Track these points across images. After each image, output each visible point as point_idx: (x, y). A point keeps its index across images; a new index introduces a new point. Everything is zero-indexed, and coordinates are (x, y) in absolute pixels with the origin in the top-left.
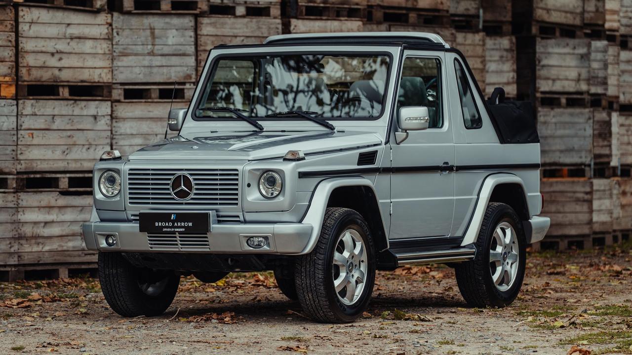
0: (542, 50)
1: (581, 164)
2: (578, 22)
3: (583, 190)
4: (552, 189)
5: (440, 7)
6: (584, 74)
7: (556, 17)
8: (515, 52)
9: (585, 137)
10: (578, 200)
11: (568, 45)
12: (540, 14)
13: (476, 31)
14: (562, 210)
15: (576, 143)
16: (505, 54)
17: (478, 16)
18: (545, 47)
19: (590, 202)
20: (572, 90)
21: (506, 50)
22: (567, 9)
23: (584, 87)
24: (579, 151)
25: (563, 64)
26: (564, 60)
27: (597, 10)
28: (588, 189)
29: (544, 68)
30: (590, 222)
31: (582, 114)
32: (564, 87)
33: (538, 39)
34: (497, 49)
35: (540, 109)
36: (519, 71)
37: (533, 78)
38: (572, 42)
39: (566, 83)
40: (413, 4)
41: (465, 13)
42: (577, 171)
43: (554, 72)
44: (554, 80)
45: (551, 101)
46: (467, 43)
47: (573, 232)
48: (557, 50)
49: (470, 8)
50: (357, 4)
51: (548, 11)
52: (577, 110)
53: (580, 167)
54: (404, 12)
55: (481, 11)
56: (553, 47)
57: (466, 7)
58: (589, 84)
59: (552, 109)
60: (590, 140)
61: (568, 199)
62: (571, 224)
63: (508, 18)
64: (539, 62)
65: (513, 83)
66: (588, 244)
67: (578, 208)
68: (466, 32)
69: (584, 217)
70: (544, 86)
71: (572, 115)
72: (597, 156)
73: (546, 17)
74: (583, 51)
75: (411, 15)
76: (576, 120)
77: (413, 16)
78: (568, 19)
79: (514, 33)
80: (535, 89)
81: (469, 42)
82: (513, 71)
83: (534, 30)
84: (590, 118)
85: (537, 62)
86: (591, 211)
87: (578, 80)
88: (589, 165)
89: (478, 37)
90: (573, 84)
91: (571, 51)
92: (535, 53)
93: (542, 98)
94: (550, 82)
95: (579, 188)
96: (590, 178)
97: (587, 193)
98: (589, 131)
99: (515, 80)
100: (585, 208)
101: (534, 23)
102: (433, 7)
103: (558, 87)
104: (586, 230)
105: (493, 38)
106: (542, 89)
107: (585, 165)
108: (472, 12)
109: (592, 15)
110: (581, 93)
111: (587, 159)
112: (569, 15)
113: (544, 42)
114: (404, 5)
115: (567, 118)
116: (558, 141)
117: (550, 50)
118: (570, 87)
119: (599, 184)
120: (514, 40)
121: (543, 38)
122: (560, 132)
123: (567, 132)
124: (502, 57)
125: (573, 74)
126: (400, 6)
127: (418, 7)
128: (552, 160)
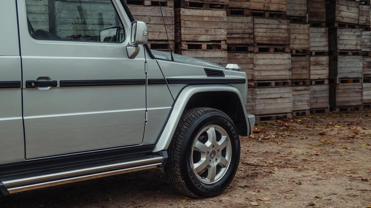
0: (340, 33)
1: (358, 78)
2: (356, 22)
3: (358, 88)
4: (344, 88)
5: (282, 10)
6: (359, 43)
7: (346, 20)
8: (328, 34)
9: (359, 67)
10: (356, 92)
11: (351, 31)
12: (338, 18)
13: (306, 23)
14: (349, 95)
15: (355, 69)
16: (323, 34)
17: (306, 17)
18: (341, 32)
19: (362, 92)
20: (353, 49)
21: (323, 33)
22: (351, 17)
23: (359, 48)
24: (357, 72)
25: (349, 39)
26: (350, 37)
27: (367, 20)
28: (361, 87)
29: (341, 40)
30: (362, 100)
31: (358, 58)
32: (350, 48)
33: (338, 29)
34: (319, 33)
35: (339, 56)
36: (329, 41)
37: (336, 44)
38: (354, 30)
39: (351, 46)
40: (267, 9)
41: (300, 15)
42: (356, 80)
43: (345, 42)
44: (345, 45)
45: (344, 53)
46: (301, 28)
47: (354, 104)
48: (346, 33)
49: (302, 13)
50: (223, 2)
51: (343, 17)
52: (356, 57)
53: (357, 79)
54: (263, 12)
55: (307, 15)
56: (345, 32)
57: (300, 13)
58: (361, 47)
59: (344, 56)
60: (362, 68)
61: (352, 92)
62: (353, 101)
63: (324, 20)
64: (339, 38)
65: (327, 46)
66: (361, 108)
67: (356, 95)
68: (300, 24)
69: (359, 98)
70: (341, 47)
71: (353, 59)
72: (364, 75)
73: (342, 20)
74: (359, 34)
75: (266, 13)
76: (355, 60)
77: (267, 14)
78: (352, 21)
79: (327, 26)
80: (337, 49)
81: (302, 28)
82: (327, 41)
83: (336, 25)
84: (361, 60)
85: (338, 38)
86: (362, 96)
87: (356, 45)
88: (361, 78)
89: (306, 26)
90: (354, 46)
91: (353, 34)
92: (336, 34)
93: (340, 52)
94: (344, 46)
95: (357, 87)
96: (362, 83)
97: (360, 89)
98: (361, 65)
99: (328, 45)
100: (360, 95)
101: (336, 22)
102: (278, 10)
103: (347, 47)
104: (360, 103)
105: (317, 28)
106: (340, 48)
107: (360, 78)
108: (303, 15)
109: (365, 21)
110: (358, 50)
111: (361, 76)
112: (352, 19)
113: (341, 30)
114: (263, 9)
115: (351, 60)
116: (347, 69)
117: (344, 33)
118: (353, 48)
119: (365, 85)
120: (327, 29)
121: (340, 28)
122: (348, 65)
123: (351, 65)
124: (321, 36)
125: (354, 43)
126: (261, 9)
127: (270, 10)
128: (344, 76)
